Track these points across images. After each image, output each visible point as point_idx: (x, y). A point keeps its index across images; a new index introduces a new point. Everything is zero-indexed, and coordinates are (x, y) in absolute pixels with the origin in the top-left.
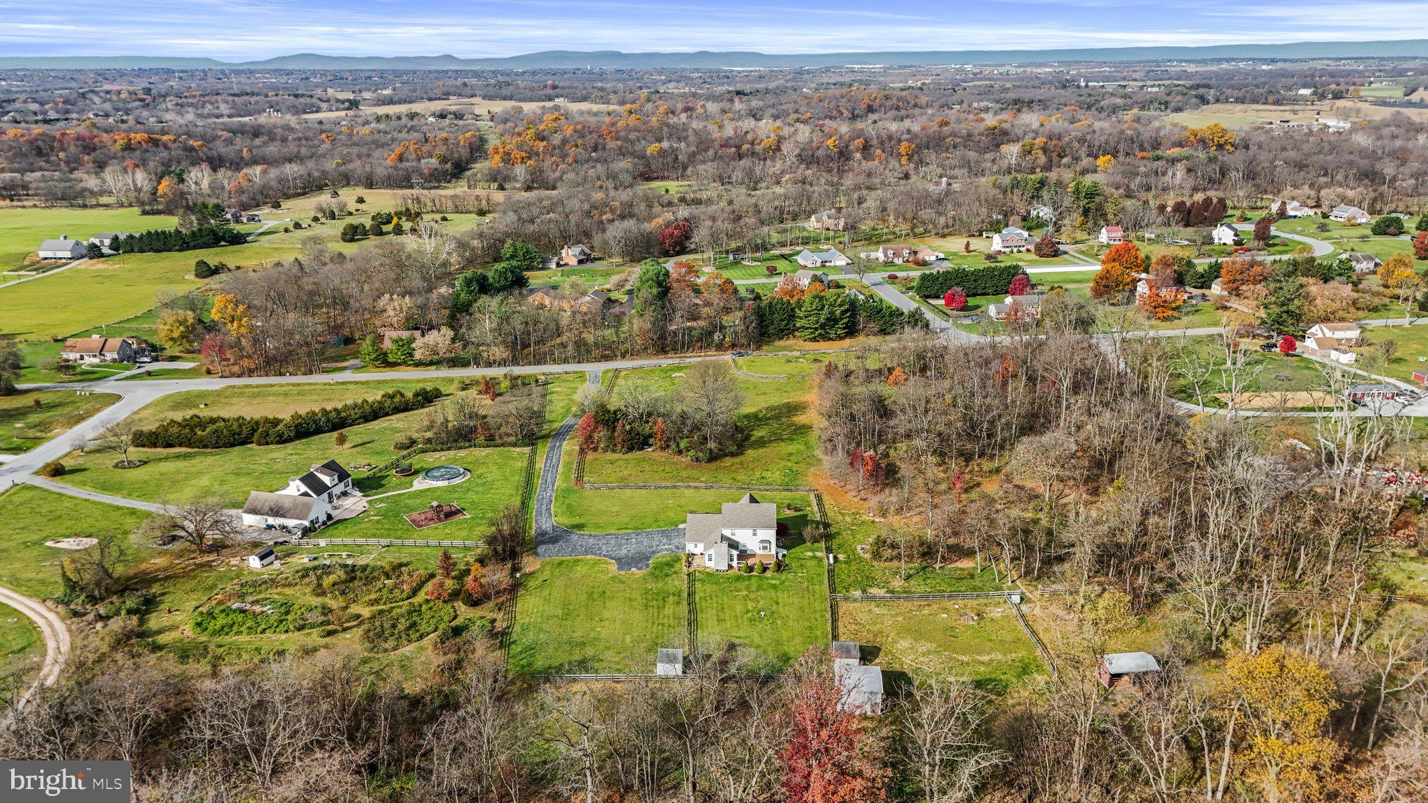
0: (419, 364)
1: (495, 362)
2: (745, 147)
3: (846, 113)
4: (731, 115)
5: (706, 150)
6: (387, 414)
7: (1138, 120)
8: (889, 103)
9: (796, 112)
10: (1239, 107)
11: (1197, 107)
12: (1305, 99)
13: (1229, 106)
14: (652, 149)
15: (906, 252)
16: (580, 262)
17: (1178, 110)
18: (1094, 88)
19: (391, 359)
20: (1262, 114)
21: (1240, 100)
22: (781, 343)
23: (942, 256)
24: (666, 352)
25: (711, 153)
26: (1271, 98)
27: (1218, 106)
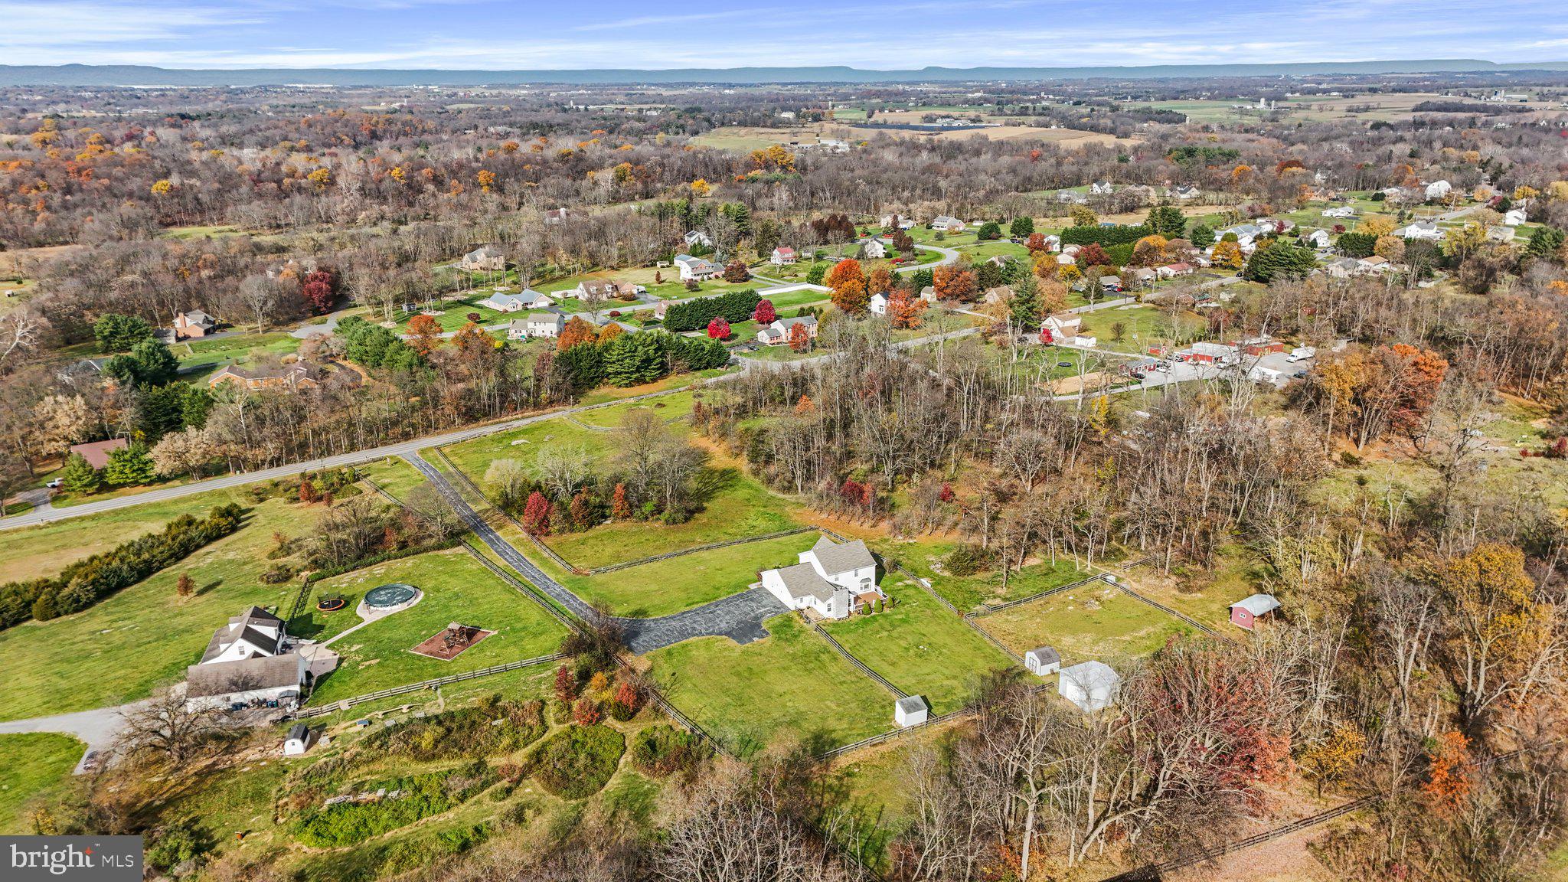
0: (162, 479)
1: (263, 462)
2: (287, 181)
3: (347, 140)
4: (198, 144)
5: (237, 186)
6: (198, 547)
7: (668, 144)
8: (394, 128)
9: (285, 139)
10: (743, 131)
11: (708, 130)
12: (787, 124)
13: (735, 130)
14: (159, 187)
15: (608, 287)
16: (207, 332)
17: (696, 133)
18: (595, 112)
19: (112, 479)
20: (773, 137)
21: (742, 124)
22: (594, 393)
23: (642, 288)
24: (477, 420)
25: (244, 189)
26: (769, 122)
27: (724, 130)
